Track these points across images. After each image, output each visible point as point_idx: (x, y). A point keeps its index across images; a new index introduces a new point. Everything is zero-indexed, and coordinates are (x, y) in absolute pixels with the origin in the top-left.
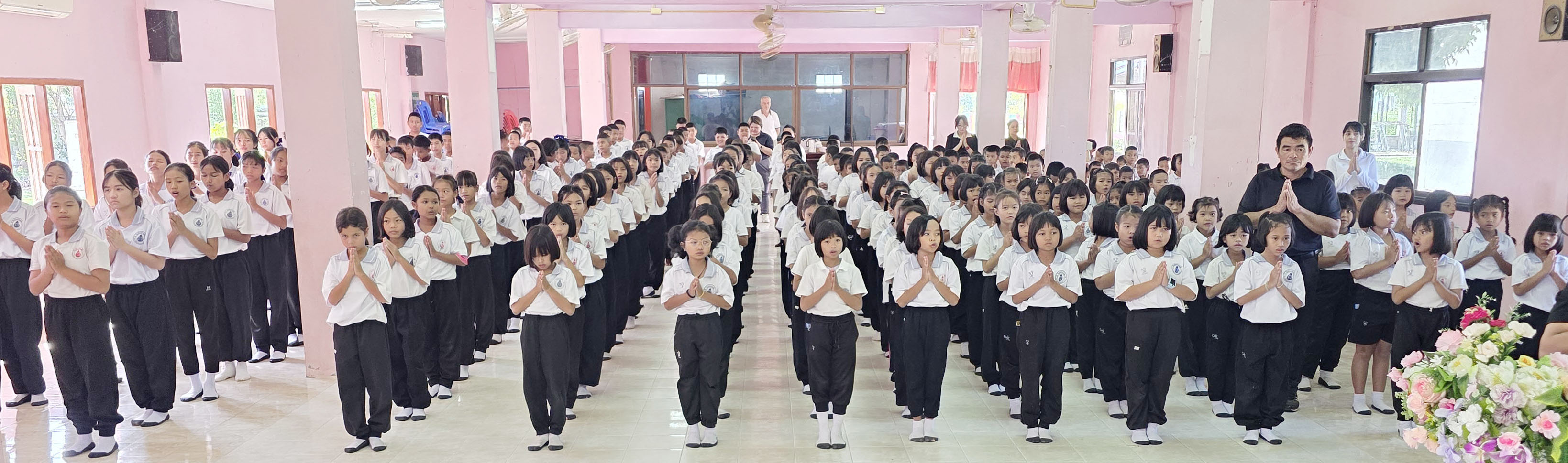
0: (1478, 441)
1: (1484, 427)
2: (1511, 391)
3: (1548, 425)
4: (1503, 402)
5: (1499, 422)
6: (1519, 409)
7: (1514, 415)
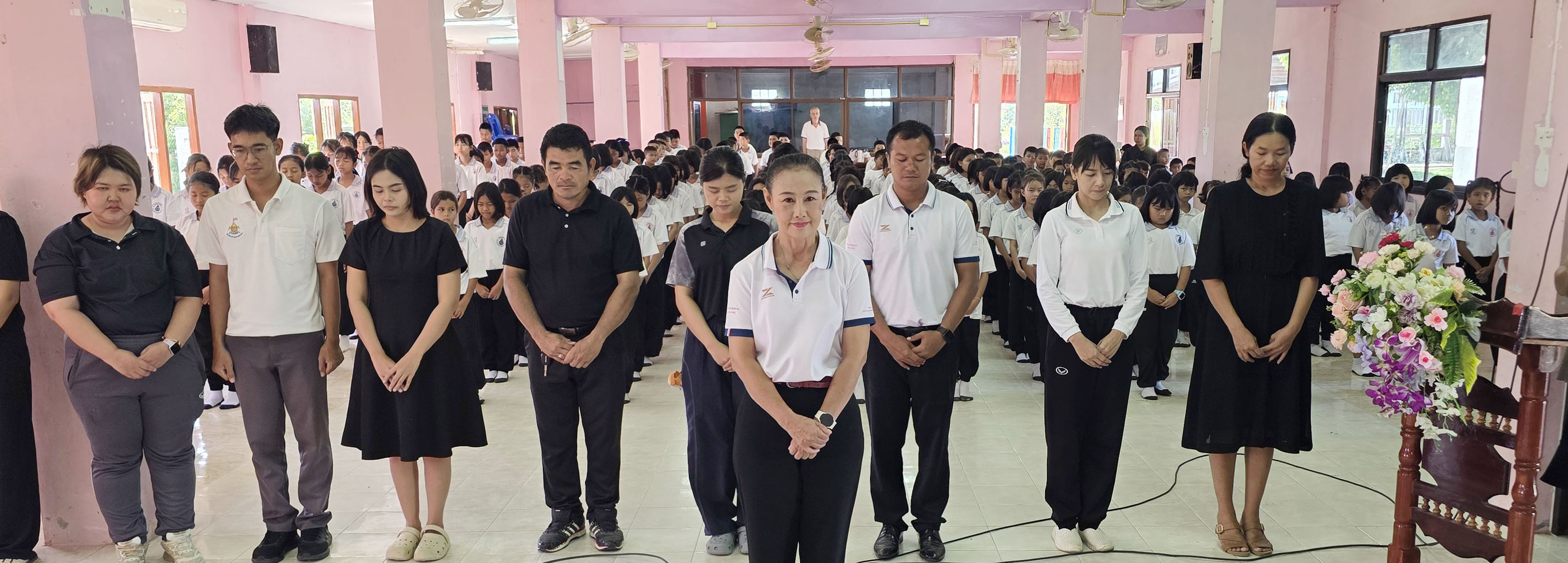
0: (1384, 336)
1: (1389, 325)
2: (1411, 296)
3: (1437, 320)
4: (1404, 305)
5: (1403, 322)
6: (1419, 310)
7: (1414, 316)
